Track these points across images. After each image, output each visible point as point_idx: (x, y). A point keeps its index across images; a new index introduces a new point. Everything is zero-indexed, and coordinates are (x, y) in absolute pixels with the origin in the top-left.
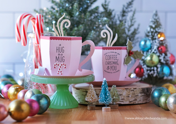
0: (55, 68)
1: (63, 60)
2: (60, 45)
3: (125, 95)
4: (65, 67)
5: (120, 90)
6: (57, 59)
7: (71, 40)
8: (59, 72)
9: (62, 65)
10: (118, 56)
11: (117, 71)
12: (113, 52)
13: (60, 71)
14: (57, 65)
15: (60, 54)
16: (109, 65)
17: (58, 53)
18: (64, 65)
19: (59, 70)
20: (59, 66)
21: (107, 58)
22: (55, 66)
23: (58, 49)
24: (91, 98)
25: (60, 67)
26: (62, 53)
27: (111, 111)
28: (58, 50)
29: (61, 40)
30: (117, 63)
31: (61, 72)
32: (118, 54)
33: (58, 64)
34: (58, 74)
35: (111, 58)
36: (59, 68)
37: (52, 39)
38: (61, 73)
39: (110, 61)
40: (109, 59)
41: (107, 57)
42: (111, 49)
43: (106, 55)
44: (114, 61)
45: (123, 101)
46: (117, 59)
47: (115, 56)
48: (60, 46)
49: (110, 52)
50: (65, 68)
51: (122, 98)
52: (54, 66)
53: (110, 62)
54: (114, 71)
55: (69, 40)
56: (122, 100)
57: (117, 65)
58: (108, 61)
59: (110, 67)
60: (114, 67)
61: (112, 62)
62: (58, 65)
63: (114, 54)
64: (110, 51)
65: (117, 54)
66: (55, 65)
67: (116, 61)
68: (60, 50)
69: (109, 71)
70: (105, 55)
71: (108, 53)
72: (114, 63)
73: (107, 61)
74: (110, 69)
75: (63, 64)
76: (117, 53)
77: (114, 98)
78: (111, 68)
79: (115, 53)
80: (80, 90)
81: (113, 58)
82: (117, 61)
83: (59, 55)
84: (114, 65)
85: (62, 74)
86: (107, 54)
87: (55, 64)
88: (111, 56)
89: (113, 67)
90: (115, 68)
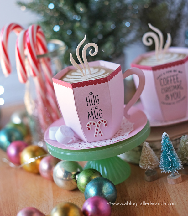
0: (89, 129)
1: (100, 115)
2: (91, 93)
4: (104, 124)
6: (90, 115)
7: (107, 82)
8: (96, 133)
9: (99, 123)
10: (180, 75)
11: (181, 98)
12: (171, 71)
13: (98, 132)
14: (92, 124)
15: (94, 106)
16: (169, 93)
17: (89, 107)
18: (104, 121)
19: (96, 131)
20: (95, 126)
21: (162, 83)
22: (90, 127)
23: (88, 100)
24: (149, 164)
25: (98, 126)
26: (96, 105)
28: (88, 102)
29: (91, 85)
30: (180, 87)
31: (100, 132)
32: (179, 72)
33: (92, 122)
34: (96, 136)
35: (170, 82)
36: (96, 127)
37: (75, 87)
38: (100, 135)
39: (168, 86)
40: (165, 84)
42: (166, 68)
43: (160, 78)
44: (174, 84)
46: (179, 80)
47: (175, 77)
48: (92, 96)
49: (165, 73)
50: (106, 125)
52: (87, 127)
53: (169, 88)
54: (178, 99)
55: (104, 82)
57: (180, 90)
59: (170, 96)
61: (171, 88)
62: (94, 124)
63: (173, 73)
65: (177, 73)
66: (88, 125)
67: (177, 84)
68: (93, 101)
69: (170, 101)
71: (162, 74)
72: (175, 87)
73: (162, 87)
75: (100, 120)
76: (177, 71)
78: (172, 97)
79: (174, 71)
81: (172, 81)
82: (179, 83)
83: (92, 108)
84: (176, 91)
85: (102, 135)
86: (162, 77)
87: (88, 123)
88: (169, 79)
89: (175, 94)
90: (178, 95)
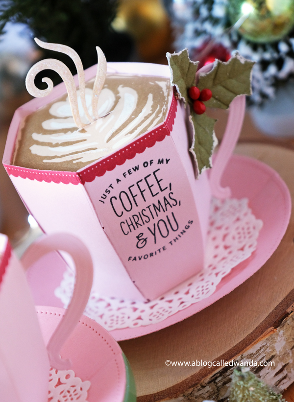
10: (164, 171)
12: (136, 168)
16: (143, 229)
21: (119, 209)
30: (172, 202)
32: (160, 162)
35: (139, 198)
39: (136, 210)
40: (128, 207)
41: (117, 203)
42: (121, 162)
43: (109, 196)
44: (151, 201)
45: (285, 378)
46: (164, 184)
47: (152, 180)
49: (121, 177)
51: (280, 367)
54: (173, 235)
56: (281, 376)
57: (175, 209)
58: (127, 216)
59: (147, 235)
60: (167, 222)
61: (147, 213)
63: (143, 172)
64: (119, 170)
65: (155, 166)
67: (161, 196)
69: (150, 247)
70: (107, 200)
71: (114, 184)
72: (157, 208)
73: (122, 219)
74: (151, 238)
76: (155, 162)
78: (154, 235)
79: (145, 164)
81: (147, 194)
82: (166, 193)
84: (162, 215)
86: (115, 192)
88: (135, 190)
89: (161, 224)
90: (170, 224)
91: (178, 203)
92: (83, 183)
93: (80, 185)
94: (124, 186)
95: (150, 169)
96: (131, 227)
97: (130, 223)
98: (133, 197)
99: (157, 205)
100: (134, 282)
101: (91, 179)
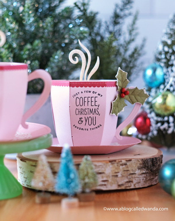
3: (110, 173)
5: (100, 164)
10: (99, 99)
11: (96, 126)
12: (90, 92)
16: (83, 116)
21: (78, 103)
27: (80, 207)
30: (97, 112)
32: (99, 95)
35: (86, 103)
39: (83, 107)
40: (81, 105)
41: (78, 100)
42: (86, 87)
43: (77, 96)
44: (91, 108)
45: (105, 185)
46: (97, 104)
47: (93, 99)
49: (83, 92)
54: (92, 126)
56: (103, 183)
57: (97, 116)
58: (80, 107)
59: (83, 119)
60: (92, 119)
61: (87, 111)
63: (91, 95)
64: (84, 89)
65: (96, 95)
67: (94, 107)
69: (82, 126)
70: (75, 97)
71: (80, 93)
72: (91, 111)
73: (77, 108)
74: (84, 122)
76: (97, 94)
77: (87, 180)
78: (86, 121)
79: (93, 92)
80: (27, 161)
81: (90, 103)
82: (96, 107)
84: (91, 115)
86: (79, 96)
88: (86, 99)
89: (90, 118)
90: (93, 121)
91: (99, 114)
92: (70, 87)
93: (69, 87)
94: (83, 95)
95: (94, 95)
96: (79, 112)
97: (79, 111)
98: (85, 102)
99: (91, 110)
100: (72, 137)
101: (73, 87)
